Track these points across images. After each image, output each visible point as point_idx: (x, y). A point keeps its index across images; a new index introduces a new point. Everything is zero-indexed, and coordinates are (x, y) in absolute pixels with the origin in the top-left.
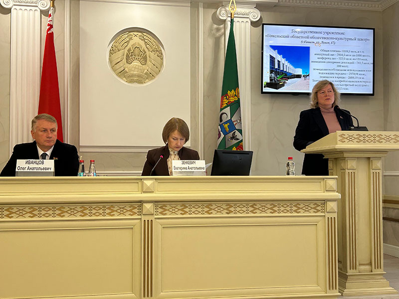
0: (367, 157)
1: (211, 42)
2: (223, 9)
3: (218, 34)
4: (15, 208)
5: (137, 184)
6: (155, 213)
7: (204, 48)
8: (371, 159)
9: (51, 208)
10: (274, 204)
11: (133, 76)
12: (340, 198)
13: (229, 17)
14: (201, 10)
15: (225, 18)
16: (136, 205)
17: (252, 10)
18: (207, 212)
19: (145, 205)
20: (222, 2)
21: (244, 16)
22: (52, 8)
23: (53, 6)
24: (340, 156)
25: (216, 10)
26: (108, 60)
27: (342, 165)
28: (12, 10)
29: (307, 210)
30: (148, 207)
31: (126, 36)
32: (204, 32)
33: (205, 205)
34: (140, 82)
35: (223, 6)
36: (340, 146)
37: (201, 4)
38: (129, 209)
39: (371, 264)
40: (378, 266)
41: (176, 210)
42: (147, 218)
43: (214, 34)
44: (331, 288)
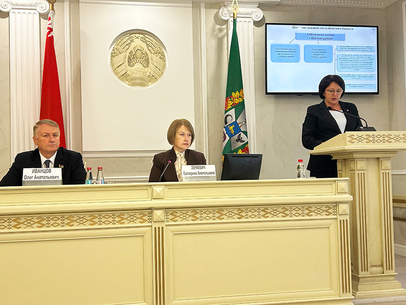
0: (377, 157)
1: (213, 43)
2: (225, 9)
3: (220, 35)
4: (23, 219)
5: (147, 191)
6: (166, 220)
7: (206, 48)
8: (380, 159)
9: (60, 217)
10: (286, 207)
11: (135, 79)
12: (352, 200)
13: (231, 17)
14: (203, 10)
15: (227, 19)
16: (146, 212)
17: (254, 10)
18: (218, 218)
19: (156, 212)
20: (224, 2)
21: (247, 16)
22: (51, 11)
23: (53, 9)
24: (349, 157)
25: (218, 10)
26: (109, 63)
27: (352, 166)
28: (10, 13)
29: (319, 212)
30: (158, 214)
31: (128, 38)
32: (206, 33)
33: (216, 211)
34: (143, 85)
35: (225, 6)
36: (350, 147)
37: (203, 5)
38: (139, 216)
39: (382, 265)
40: (390, 268)
41: (187, 216)
42: (157, 225)
43: (216, 35)
44: (345, 292)
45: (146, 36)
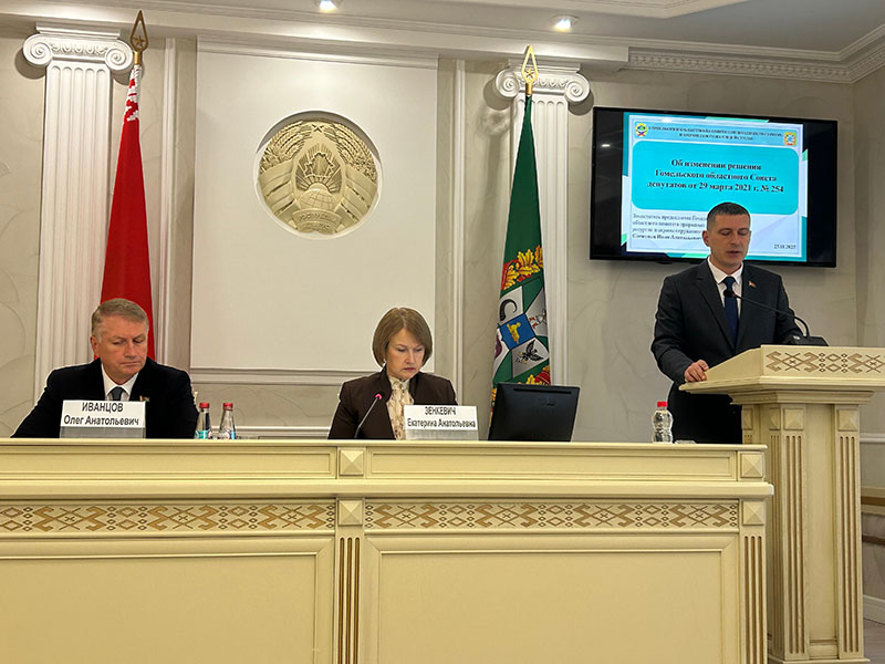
0: (829, 403)
1: (482, 145)
2: (509, 75)
3: (496, 130)
4: (57, 509)
5: (326, 458)
6: (366, 523)
7: (465, 157)
8: (836, 408)
9: (137, 508)
10: (627, 505)
11: (309, 216)
12: (773, 493)
13: (521, 91)
14: (461, 76)
15: (512, 95)
16: (324, 504)
17: (571, 79)
18: (480, 522)
19: (344, 504)
20: (506, 59)
21: (554, 90)
22: (136, 67)
23: (140, 63)
24: (767, 400)
25: (493, 76)
26: (256, 182)
27: (774, 419)
28: (49, 69)
29: (699, 519)
30: (350, 508)
31: (297, 129)
32: (467, 124)
33: (477, 506)
34: (326, 230)
35: (509, 67)
36: (769, 378)
37: (461, 64)
38: (308, 513)
39: (836, 640)
40: (852, 646)
41: (413, 516)
42: (347, 534)
43: (488, 129)
45: (336, 125)
